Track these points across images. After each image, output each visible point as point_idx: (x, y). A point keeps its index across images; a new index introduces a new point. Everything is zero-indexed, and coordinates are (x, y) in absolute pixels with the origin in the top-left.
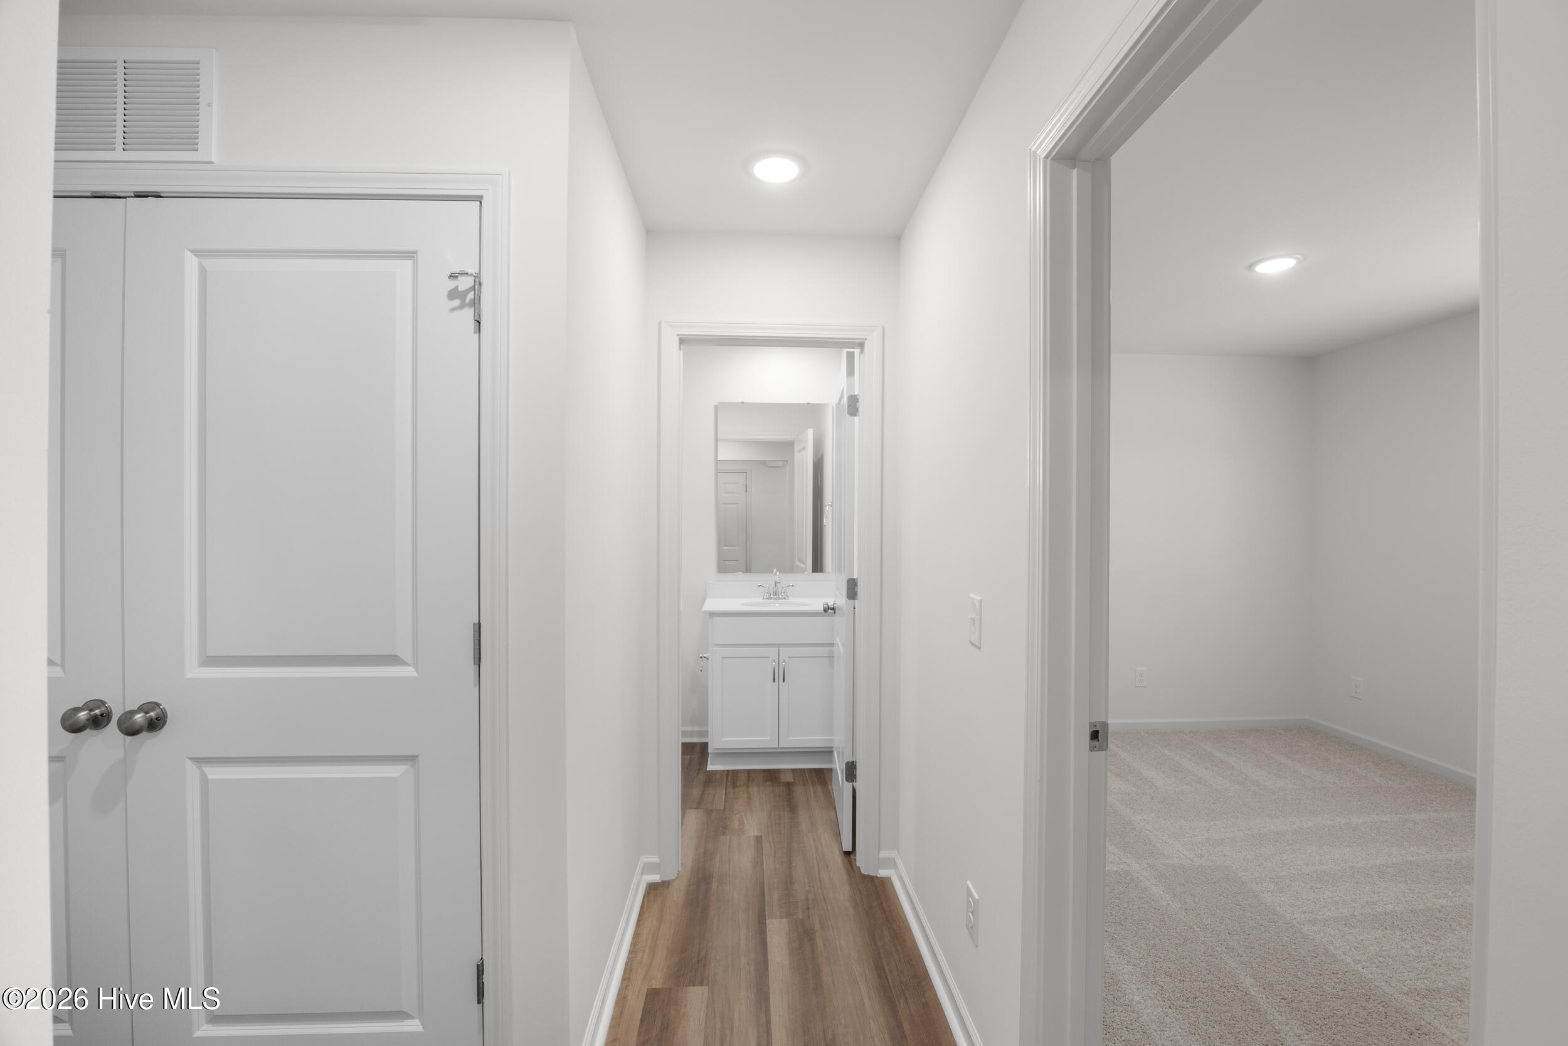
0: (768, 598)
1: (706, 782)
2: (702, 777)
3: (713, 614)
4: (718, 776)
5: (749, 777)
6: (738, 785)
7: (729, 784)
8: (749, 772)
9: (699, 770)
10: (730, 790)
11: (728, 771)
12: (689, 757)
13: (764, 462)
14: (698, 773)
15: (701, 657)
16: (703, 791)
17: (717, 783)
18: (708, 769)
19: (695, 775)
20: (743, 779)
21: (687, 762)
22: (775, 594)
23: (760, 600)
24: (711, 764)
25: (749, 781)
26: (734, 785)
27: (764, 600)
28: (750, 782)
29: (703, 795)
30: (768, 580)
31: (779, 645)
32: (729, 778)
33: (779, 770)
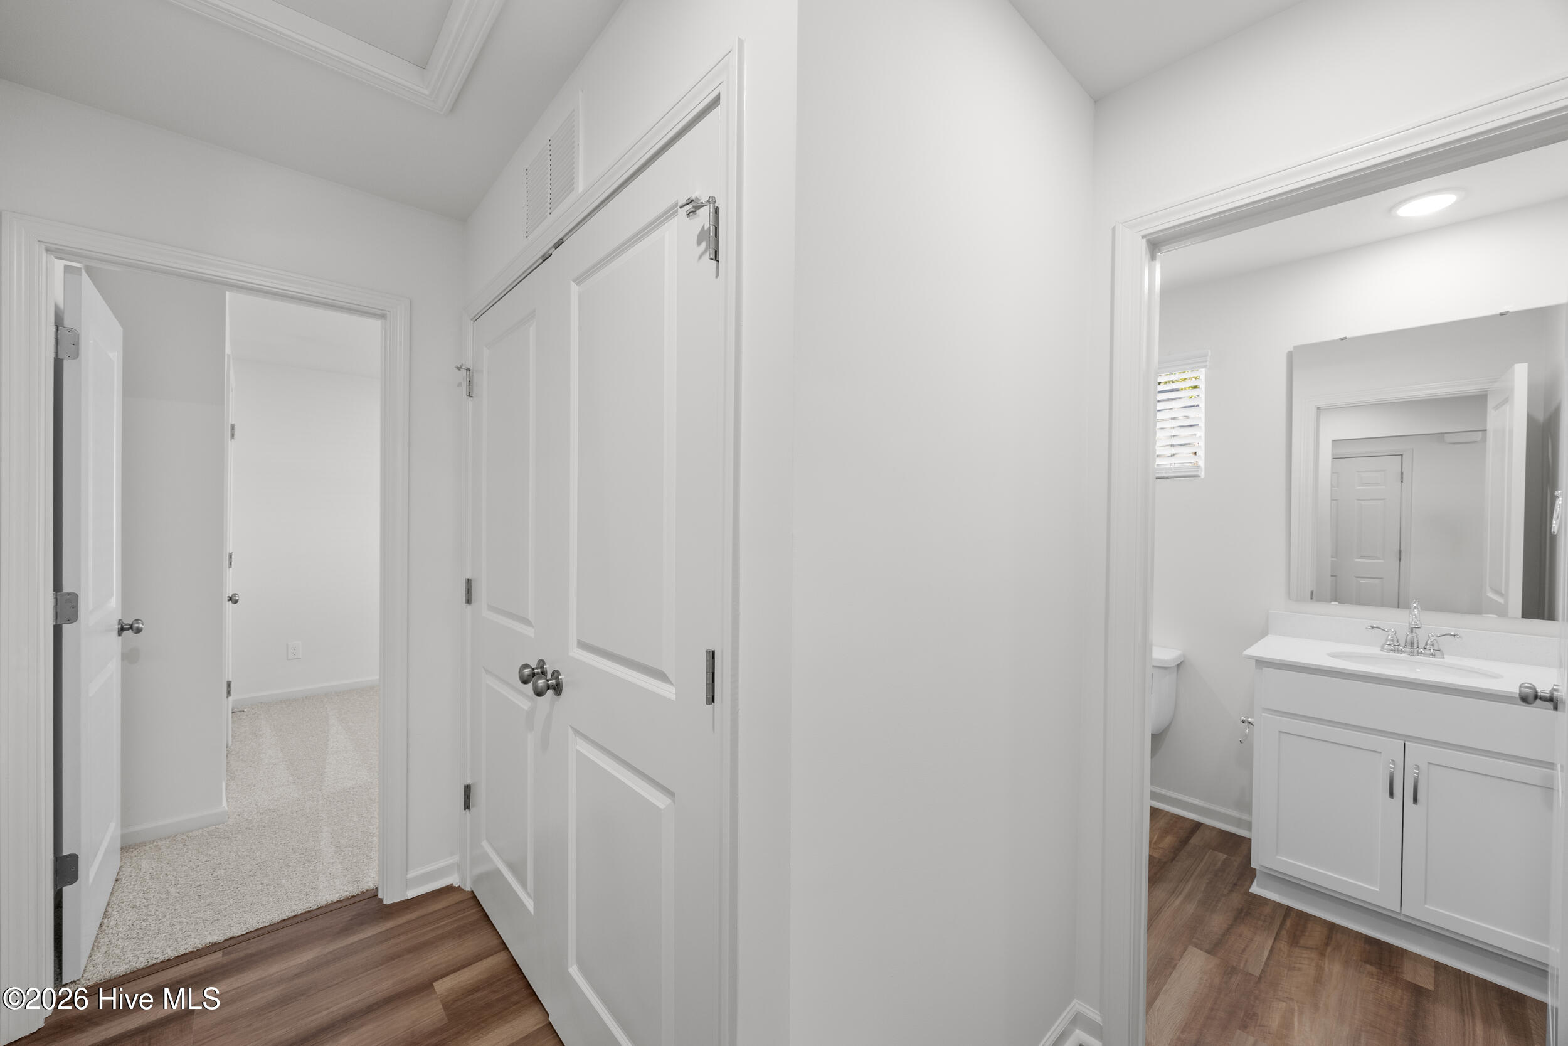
0: (1393, 651)
1: (1240, 911)
2: (1236, 900)
3: (1261, 663)
4: (1267, 910)
5: (1329, 938)
6: (1302, 942)
7: (1284, 932)
8: (1332, 927)
9: (1235, 885)
10: (1283, 945)
11: (1289, 909)
12: (1225, 856)
13: (1440, 437)
14: (1231, 891)
15: (1243, 722)
16: (1231, 926)
17: (1260, 923)
18: (1250, 891)
19: (1226, 891)
20: (1315, 936)
21: (1219, 864)
22: (1412, 645)
23: (1376, 650)
24: (1258, 885)
25: (1327, 945)
26: (1294, 941)
27: (1385, 653)
28: (1329, 949)
29: (1228, 932)
30: (1397, 621)
31: (1405, 738)
32: (1288, 923)
33: (1403, 950)
